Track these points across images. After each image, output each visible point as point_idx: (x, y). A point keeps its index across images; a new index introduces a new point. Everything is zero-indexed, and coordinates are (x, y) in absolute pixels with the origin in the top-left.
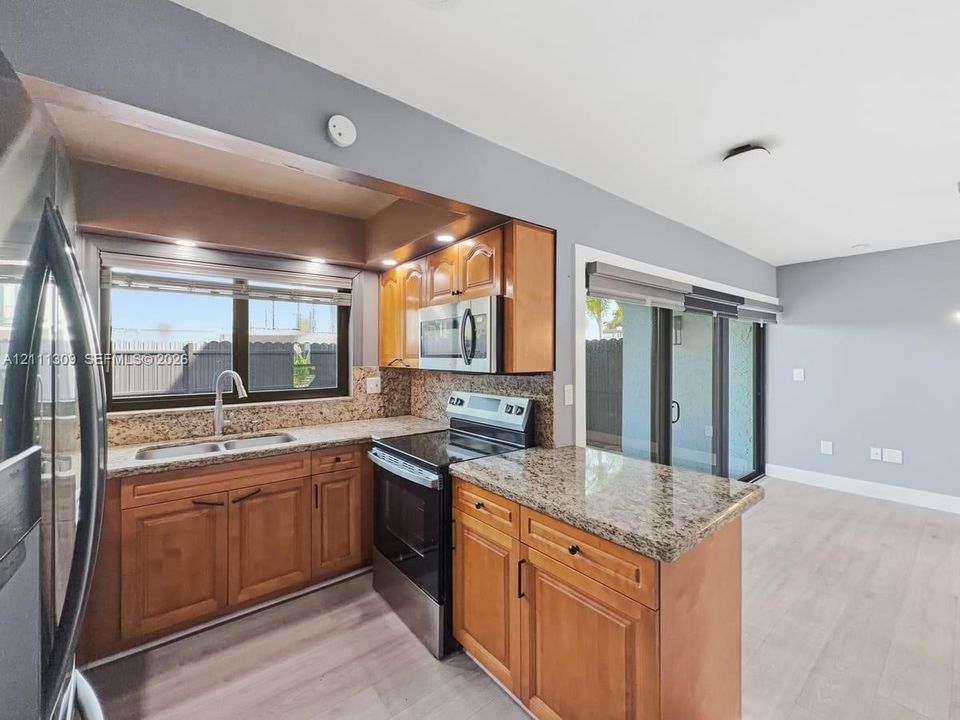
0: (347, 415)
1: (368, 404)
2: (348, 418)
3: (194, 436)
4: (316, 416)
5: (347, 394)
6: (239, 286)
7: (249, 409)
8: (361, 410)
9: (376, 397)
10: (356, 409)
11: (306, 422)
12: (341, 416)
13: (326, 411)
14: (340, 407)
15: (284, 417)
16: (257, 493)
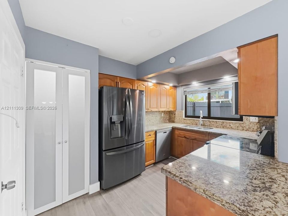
0: (241, 128)
1: (251, 125)
2: (241, 129)
3: (197, 125)
4: (228, 126)
5: (242, 121)
6: (209, 89)
7: (208, 121)
8: (247, 127)
9: (255, 123)
10: (245, 127)
11: (224, 127)
12: (238, 128)
13: (232, 125)
14: (238, 125)
15: (217, 125)
16: (195, 139)
